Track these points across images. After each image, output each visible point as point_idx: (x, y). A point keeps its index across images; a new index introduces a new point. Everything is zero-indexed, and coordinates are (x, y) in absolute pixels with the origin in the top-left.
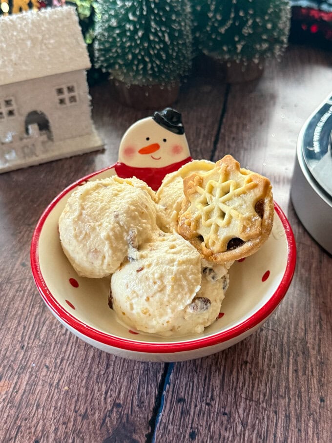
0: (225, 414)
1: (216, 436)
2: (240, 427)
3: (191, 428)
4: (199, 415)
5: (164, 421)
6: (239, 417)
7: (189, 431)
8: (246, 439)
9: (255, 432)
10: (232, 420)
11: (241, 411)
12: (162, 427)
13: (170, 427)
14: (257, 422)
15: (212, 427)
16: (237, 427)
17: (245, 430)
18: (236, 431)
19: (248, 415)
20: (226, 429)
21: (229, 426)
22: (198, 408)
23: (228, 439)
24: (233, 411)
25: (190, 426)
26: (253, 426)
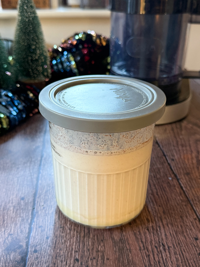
0: (61, 227)
1: (58, 236)
2: (68, 231)
3: (47, 235)
4: (49, 230)
5: (33, 235)
6: (68, 227)
7: (45, 237)
8: (72, 234)
9: (76, 231)
10: (65, 229)
11: (68, 225)
12: (33, 238)
13: (37, 237)
14: (76, 228)
15: (56, 233)
16: (67, 231)
17: (71, 231)
18: (67, 232)
19: (71, 226)
20: (62, 233)
21: (64, 231)
22: (49, 228)
23: (64, 236)
24: (65, 225)
25: (46, 234)
26: (74, 230)
